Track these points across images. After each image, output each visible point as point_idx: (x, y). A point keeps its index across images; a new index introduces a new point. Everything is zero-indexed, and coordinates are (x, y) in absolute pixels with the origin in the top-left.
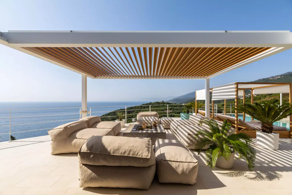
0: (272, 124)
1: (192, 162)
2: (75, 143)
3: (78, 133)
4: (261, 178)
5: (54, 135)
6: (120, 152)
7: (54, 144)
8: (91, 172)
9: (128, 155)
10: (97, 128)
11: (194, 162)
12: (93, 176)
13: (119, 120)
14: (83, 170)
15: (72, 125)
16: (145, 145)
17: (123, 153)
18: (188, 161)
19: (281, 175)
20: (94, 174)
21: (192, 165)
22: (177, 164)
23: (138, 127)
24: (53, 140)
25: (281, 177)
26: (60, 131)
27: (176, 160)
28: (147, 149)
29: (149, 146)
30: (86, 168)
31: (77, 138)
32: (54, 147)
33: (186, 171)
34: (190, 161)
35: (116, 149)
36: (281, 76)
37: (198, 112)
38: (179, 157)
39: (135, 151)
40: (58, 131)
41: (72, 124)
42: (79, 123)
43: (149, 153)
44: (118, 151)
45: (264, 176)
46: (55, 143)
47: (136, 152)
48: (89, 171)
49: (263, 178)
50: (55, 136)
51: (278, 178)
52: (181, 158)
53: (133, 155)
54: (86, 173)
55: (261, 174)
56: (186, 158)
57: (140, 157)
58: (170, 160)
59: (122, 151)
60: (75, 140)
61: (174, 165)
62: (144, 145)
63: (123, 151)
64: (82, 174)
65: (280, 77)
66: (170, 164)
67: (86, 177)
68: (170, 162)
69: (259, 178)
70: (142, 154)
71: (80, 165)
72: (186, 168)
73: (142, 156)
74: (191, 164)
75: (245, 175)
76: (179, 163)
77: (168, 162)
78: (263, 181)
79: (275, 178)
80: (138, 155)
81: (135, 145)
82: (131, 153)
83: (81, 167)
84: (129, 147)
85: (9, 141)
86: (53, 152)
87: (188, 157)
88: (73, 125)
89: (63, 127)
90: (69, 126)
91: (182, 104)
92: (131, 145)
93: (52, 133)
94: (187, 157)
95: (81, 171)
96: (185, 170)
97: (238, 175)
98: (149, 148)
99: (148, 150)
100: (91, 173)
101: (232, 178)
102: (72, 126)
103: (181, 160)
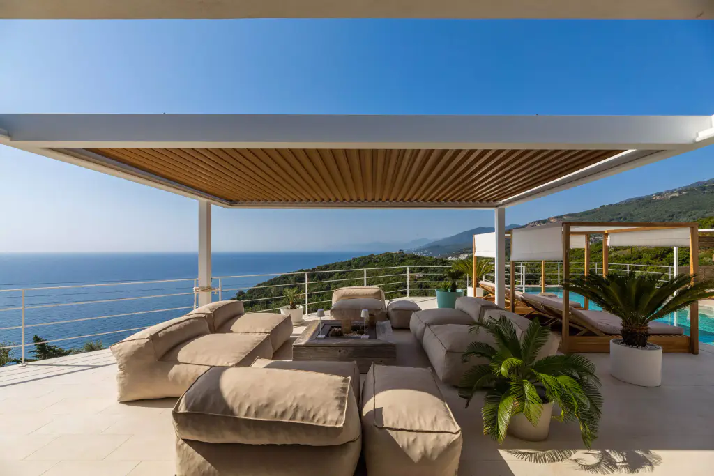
0: (646, 324)
1: (447, 430)
2: (176, 375)
3: (183, 349)
4: (611, 464)
5: (124, 356)
6: (273, 412)
7: (125, 377)
8: (203, 459)
9: (290, 419)
10: (232, 332)
11: (451, 431)
12: (207, 469)
13: (289, 307)
14: (183, 455)
15: (168, 330)
16: (335, 394)
17: (279, 414)
18: (438, 430)
19: (659, 458)
20: (209, 465)
21: (446, 440)
22: (412, 436)
23: (333, 327)
24: (121, 367)
25: (658, 464)
26: (138, 347)
27: (408, 428)
28: (337, 402)
29: (343, 395)
30: (191, 450)
31: (179, 363)
32: (126, 385)
33: (431, 455)
34: (442, 430)
35: (262, 406)
36: (680, 192)
37: (478, 285)
38: (416, 419)
39: (308, 409)
40: (134, 346)
41: (171, 326)
42: (188, 322)
43: (342, 414)
44: (267, 410)
45: (618, 458)
46: (127, 375)
47: (310, 411)
48: (199, 458)
49: (616, 467)
50: (126, 358)
51: (651, 464)
52: (422, 421)
53: (303, 419)
54: (192, 463)
55: (612, 455)
56: (432, 423)
57: (320, 424)
58: (394, 427)
59: (277, 408)
60: (176, 366)
61: (402, 439)
62: (332, 394)
63: (280, 410)
64: (180, 464)
65: (677, 195)
66: (394, 437)
67: (192, 471)
68: (392, 433)
69: (607, 466)
70: (325, 416)
71: (178, 441)
72: (432, 447)
73: (324, 423)
74: (444, 437)
75: (574, 457)
76: (415, 433)
77: (390, 432)
78: (616, 472)
79: (644, 465)
80: (316, 420)
81: (308, 395)
82: (299, 415)
83: (179, 448)
84: (295, 398)
85: (21, 365)
86: (121, 397)
87: (438, 419)
88: (173, 328)
89: (148, 336)
90: (161, 334)
91: (447, 258)
92: (300, 394)
93: (120, 350)
94: (435, 418)
95: (179, 456)
96: (429, 452)
97: (557, 458)
98: (343, 399)
99: (341, 407)
100: (204, 462)
101: (543, 465)
102: (171, 332)
103: (421, 426)
